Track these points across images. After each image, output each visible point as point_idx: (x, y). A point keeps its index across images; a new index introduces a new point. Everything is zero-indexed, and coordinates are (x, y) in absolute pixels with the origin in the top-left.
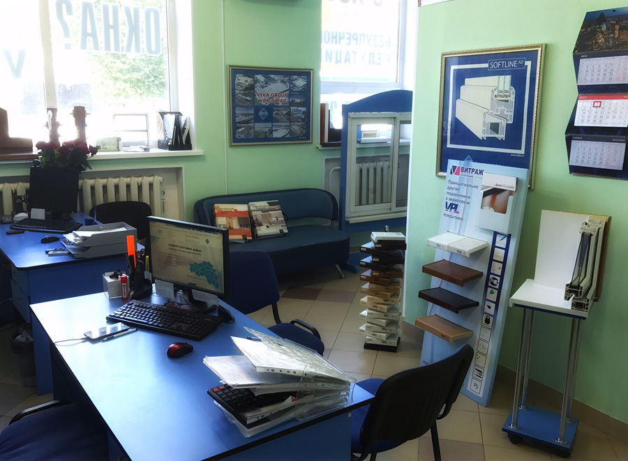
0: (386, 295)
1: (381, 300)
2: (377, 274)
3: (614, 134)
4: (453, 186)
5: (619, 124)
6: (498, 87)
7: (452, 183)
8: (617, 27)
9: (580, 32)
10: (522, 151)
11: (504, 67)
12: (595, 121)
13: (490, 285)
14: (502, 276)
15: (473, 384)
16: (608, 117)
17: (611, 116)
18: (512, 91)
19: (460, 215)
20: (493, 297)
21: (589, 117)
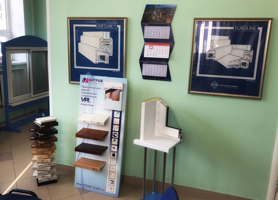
0: (49, 153)
1: (46, 157)
2: (43, 142)
3: (162, 61)
4: (85, 89)
5: (165, 57)
6: (103, 38)
7: (84, 87)
8: (161, 13)
9: (144, 13)
10: (119, 70)
11: (106, 27)
12: (154, 55)
13: (113, 137)
14: (119, 132)
15: (109, 188)
16: (159, 53)
17: (161, 53)
18: (111, 40)
19: (91, 104)
20: (116, 143)
21: (151, 53)
